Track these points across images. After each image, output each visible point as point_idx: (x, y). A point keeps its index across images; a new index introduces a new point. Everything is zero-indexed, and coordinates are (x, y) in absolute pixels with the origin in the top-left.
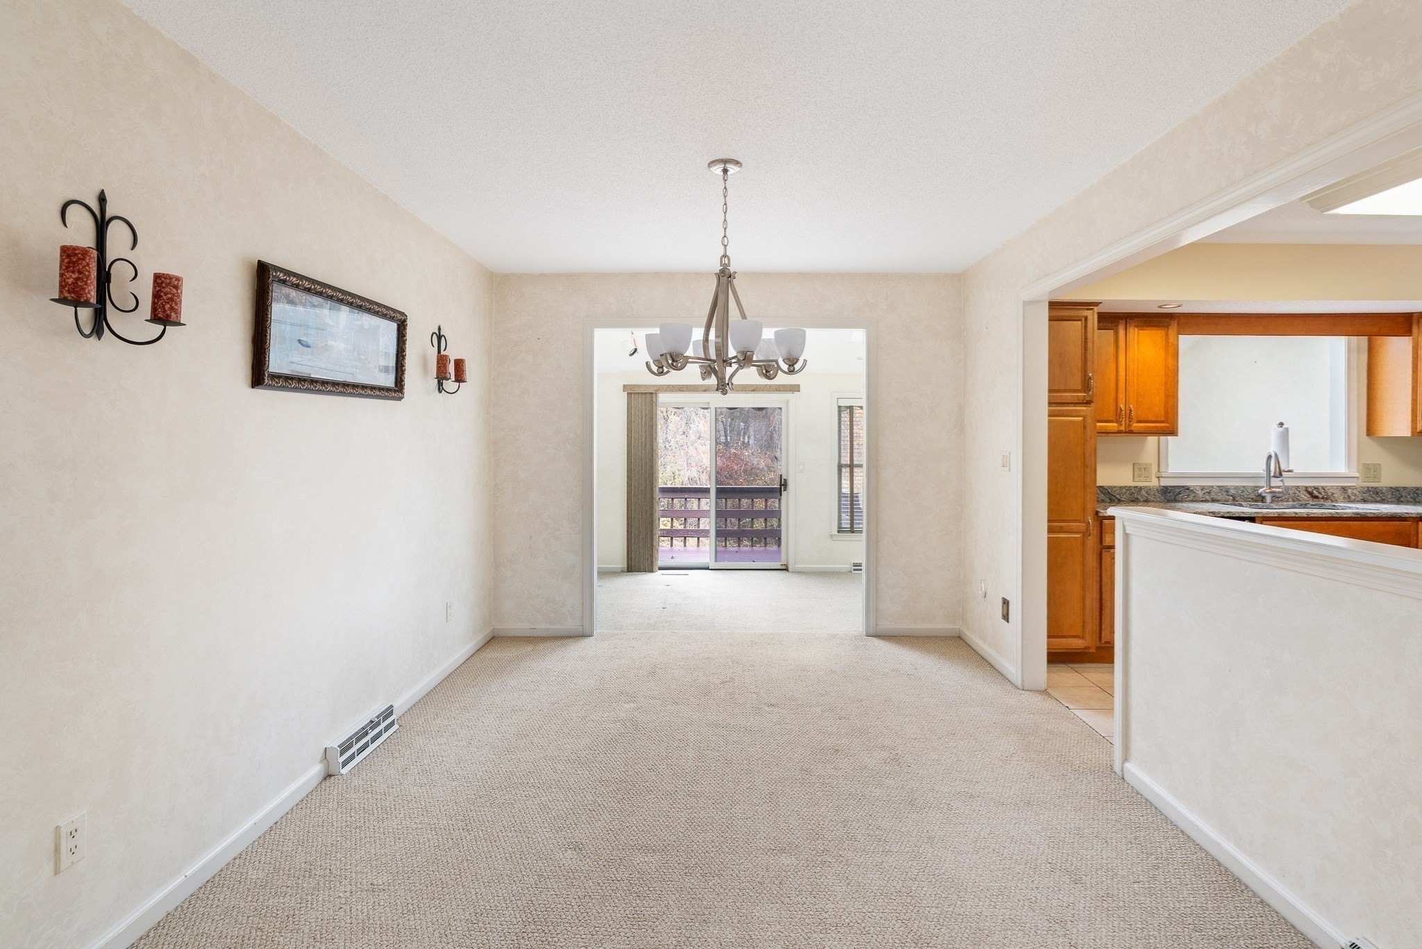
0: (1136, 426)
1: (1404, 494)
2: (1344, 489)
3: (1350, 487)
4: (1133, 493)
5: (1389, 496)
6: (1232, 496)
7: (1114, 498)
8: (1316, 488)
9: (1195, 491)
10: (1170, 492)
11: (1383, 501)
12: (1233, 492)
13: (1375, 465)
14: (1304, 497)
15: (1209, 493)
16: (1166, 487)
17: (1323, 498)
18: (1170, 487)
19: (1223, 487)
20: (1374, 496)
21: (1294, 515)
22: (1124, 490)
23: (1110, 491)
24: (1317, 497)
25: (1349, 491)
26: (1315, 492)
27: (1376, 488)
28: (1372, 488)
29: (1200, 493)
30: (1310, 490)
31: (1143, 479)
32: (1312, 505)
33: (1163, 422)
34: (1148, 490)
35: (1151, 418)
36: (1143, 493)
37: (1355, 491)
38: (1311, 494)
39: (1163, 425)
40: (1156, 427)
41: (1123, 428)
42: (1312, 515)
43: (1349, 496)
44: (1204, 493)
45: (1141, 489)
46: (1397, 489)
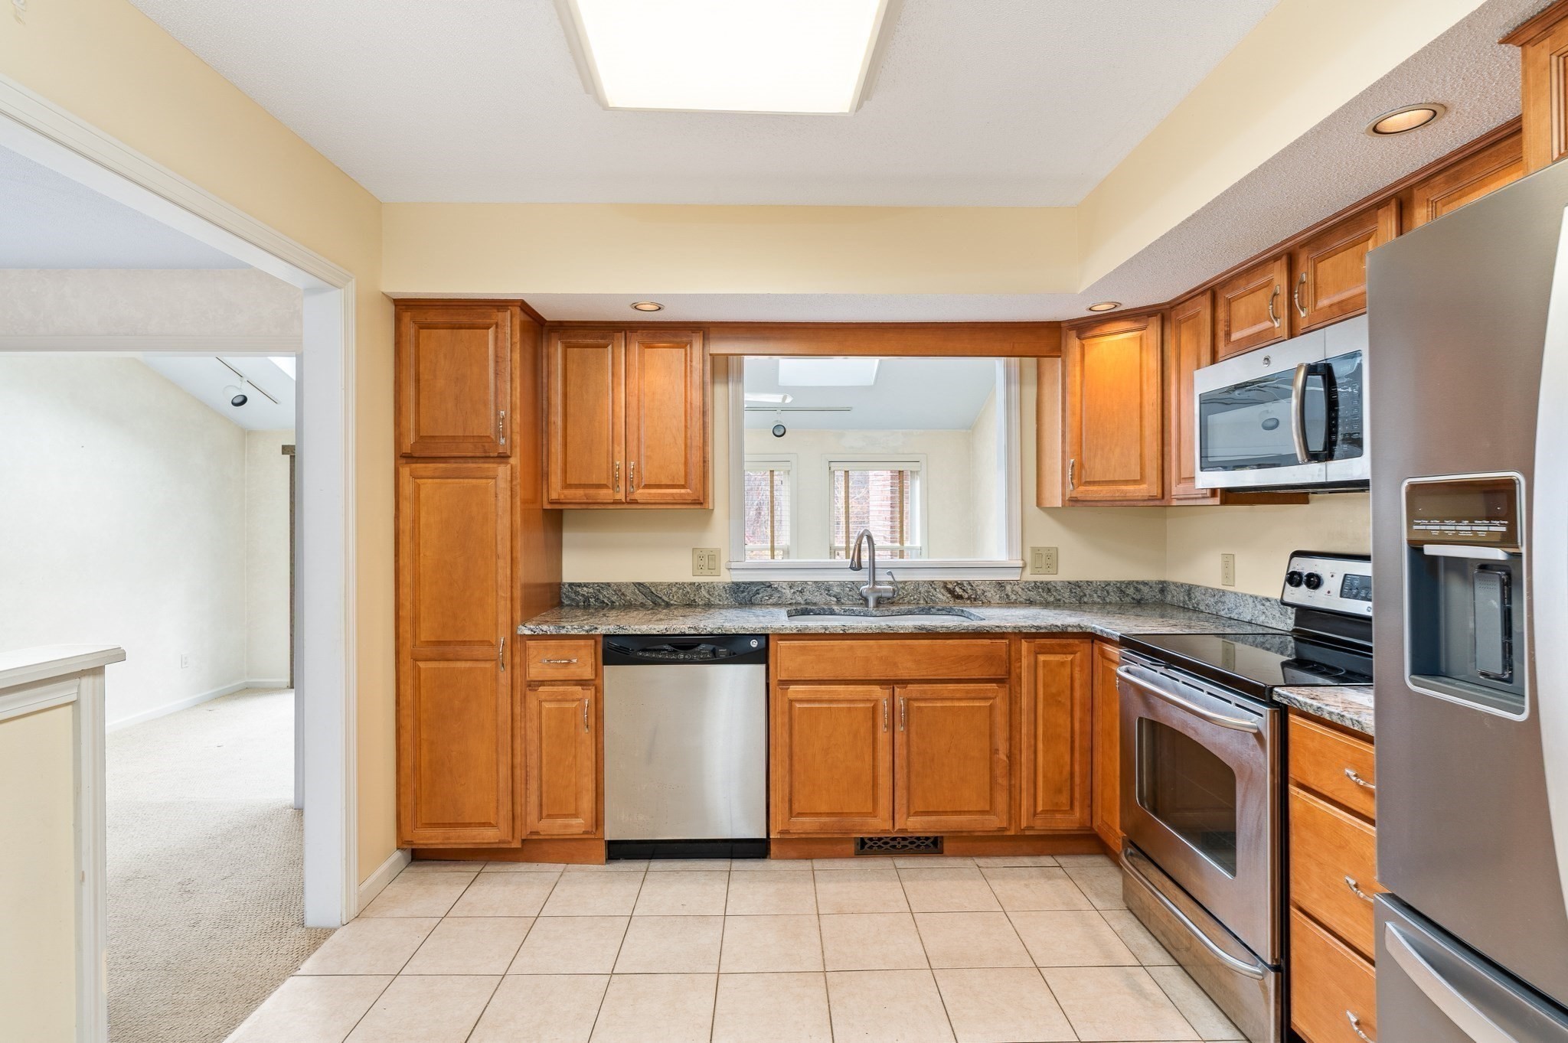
0: (640, 494)
1: (1087, 592)
2: (1000, 585)
3: (1009, 582)
4: (688, 592)
5: (1067, 595)
6: (835, 596)
7: (660, 601)
8: (959, 584)
9: (780, 589)
10: (743, 592)
11: (1058, 604)
12: (836, 590)
13: (1049, 549)
14: (942, 596)
15: (801, 592)
16: (737, 584)
17: (969, 598)
18: (743, 583)
19: (823, 583)
20: (1045, 595)
21: (823, 631)
22: (674, 589)
23: (653, 590)
24: (960, 597)
25: (1008, 588)
26: (957, 589)
27: (1047, 583)
28: (1042, 583)
29: (788, 593)
30: (950, 586)
31: (706, 571)
32: (938, 610)
33: (683, 487)
34: (711, 588)
35: (664, 482)
36: (704, 592)
37: (1016, 588)
38: (951, 592)
39: (683, 491)
40: (672, 494)
41: (621, 496)
42: (851, 631)
43: (1007, 595)
44: (794, 593)
45: (699, 586)
46: (1077, 584)
